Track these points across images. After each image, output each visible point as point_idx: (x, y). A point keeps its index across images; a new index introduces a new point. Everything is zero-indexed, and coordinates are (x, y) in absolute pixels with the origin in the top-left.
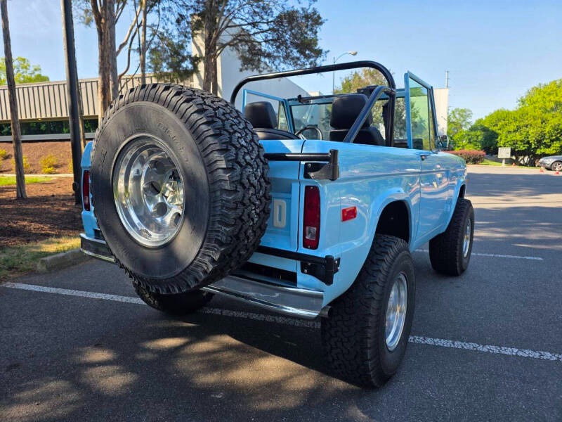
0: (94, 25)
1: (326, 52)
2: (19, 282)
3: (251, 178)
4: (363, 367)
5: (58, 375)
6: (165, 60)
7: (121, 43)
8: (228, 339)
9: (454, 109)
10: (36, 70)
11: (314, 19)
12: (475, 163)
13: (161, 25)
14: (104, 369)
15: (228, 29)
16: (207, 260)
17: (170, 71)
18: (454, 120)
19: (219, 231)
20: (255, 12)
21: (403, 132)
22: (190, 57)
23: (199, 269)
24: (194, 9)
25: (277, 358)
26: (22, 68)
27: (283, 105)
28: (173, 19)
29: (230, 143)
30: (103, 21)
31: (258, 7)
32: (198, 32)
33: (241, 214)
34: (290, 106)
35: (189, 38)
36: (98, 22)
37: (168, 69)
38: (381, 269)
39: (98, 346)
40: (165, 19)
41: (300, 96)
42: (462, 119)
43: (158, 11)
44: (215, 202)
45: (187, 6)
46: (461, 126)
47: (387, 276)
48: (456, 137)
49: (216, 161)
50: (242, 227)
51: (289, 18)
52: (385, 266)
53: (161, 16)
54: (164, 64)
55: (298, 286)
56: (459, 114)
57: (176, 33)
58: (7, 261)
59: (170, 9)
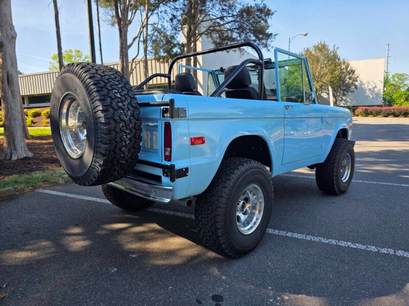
0: (117, 26)
1: (275, 35)
2: (47, 189)
3: (121, 116)
4: (218, 241)
5: (48, 239)
6: (161, 48)
7: (134, 37)
8: (155, 226)
9: (394, 74)
10: (86, 58)
11: (266, 12)
12: (406, 117)
13: (160, 23)
14: (75, 237)
15: (203, 23)
16: (97, 164)
17: (165, 54)
18: (394, 83)
19: (101, 148)
20: (223, 9)
21: (345, 93)
22: (178, 44)
23: (94, 170)
24: (183, 10)
25: (180, 238)
26: (78, 57)
27: (212, 74)
28: (168, 18)
29: (107, 95)
30: (122, 23)
31: (225, 5)
32: (185, 26)
33: (114, 137)
34: (217, 75)
35: (179, 31)
36: (119, 24)
37: (164, 53)
38: (231, 178)
39: (76, 225)
40: (162, 18)
41: (222, 68)
42: (400, 82)
43: (158, 13)
44: (97, 130)
45: (177, 8)
46: (399, 87)
47: (235, 183)
48: (395, 96)
49: (98, 106)
50: (116, 146)
51: (247, 11)
52: (234, 176)
53: (160, 17)
54: (161, 50)
55: (163, 184)
56: (398, 78)
57: (170, 28)
58: (44, 177)
59: (166, 12)
